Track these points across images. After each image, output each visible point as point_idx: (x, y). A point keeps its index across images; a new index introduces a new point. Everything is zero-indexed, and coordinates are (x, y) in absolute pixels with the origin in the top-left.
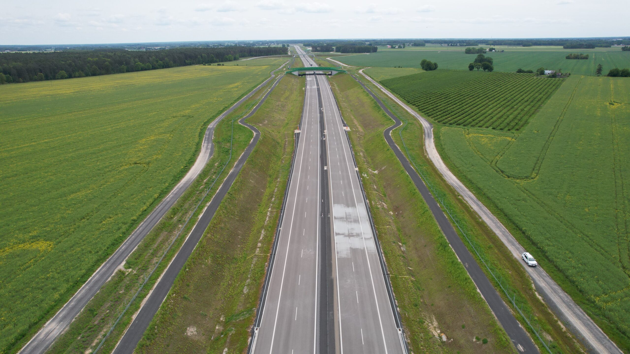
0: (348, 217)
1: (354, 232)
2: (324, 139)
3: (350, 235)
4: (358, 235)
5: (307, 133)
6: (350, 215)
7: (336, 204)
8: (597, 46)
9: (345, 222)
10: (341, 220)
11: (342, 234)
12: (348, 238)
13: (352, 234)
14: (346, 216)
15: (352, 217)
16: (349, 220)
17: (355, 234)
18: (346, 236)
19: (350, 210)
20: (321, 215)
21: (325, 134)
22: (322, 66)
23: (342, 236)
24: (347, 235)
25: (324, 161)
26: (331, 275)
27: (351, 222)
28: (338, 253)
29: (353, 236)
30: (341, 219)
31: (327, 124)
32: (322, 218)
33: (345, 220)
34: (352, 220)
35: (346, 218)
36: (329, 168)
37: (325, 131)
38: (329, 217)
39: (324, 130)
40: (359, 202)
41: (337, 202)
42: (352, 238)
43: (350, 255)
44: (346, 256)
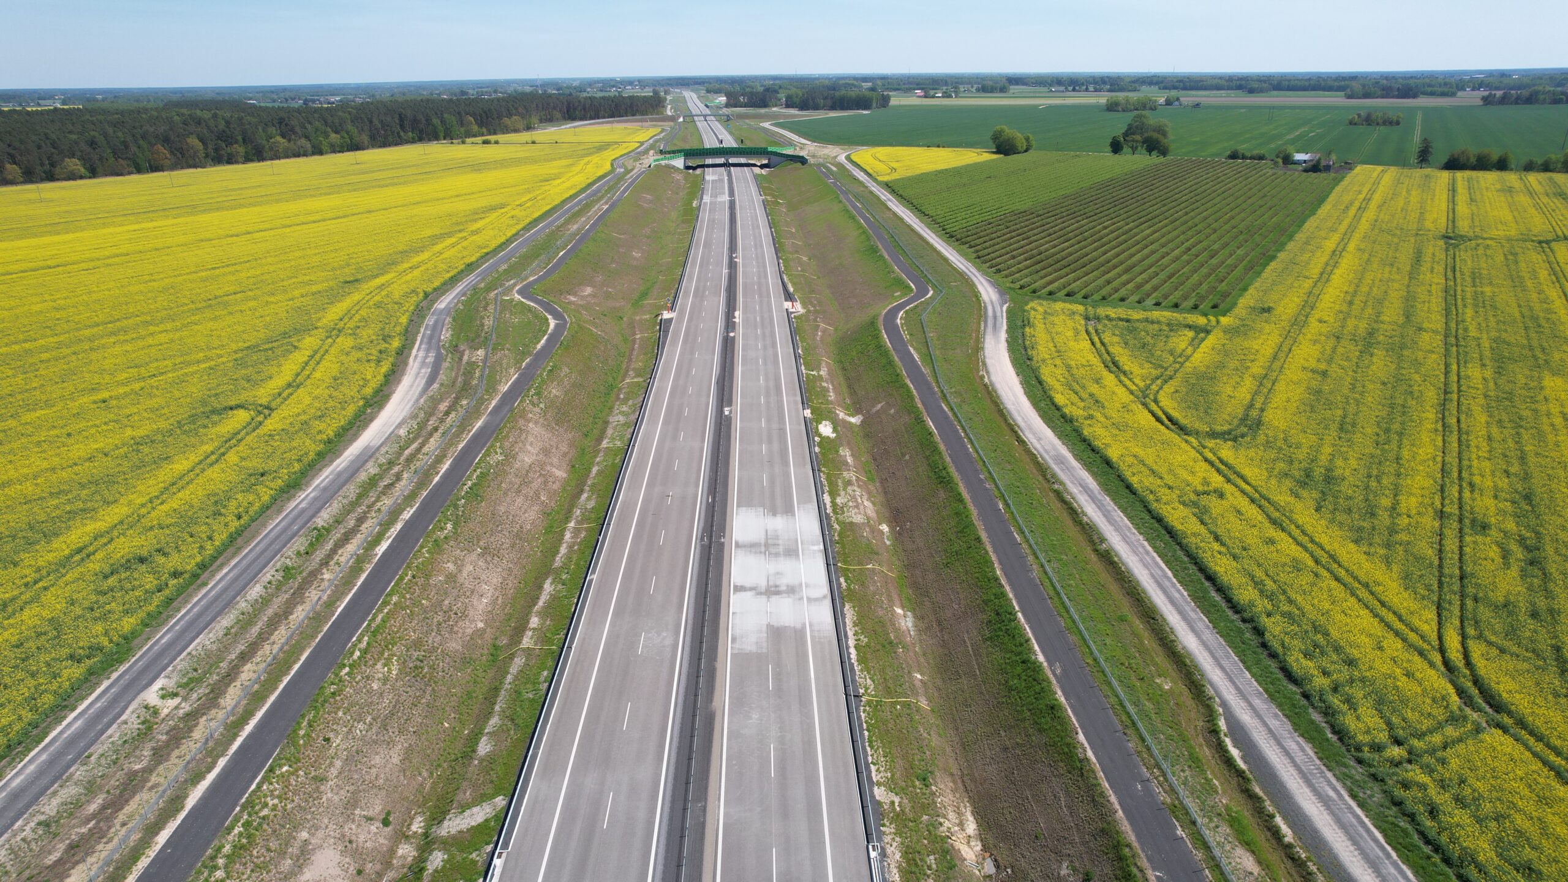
0: (770, 541)
1: (783, 582)
2: (732, 334)
3: (772, 591)
4: (792, 590)
5: (690, 319)
6: (777, 537)
7: (744, 509)
8: (1425, 93)
9: (763, 556)
10: (753, 550)
11: (751, 589)
12: (764, 598)
13: (776, 586)
14: (767, 539)
15: (780, 542)
16: (773, 550)
17: (783, 588)
18: (761, 594)
19: (778, 523)
20: (702, 539)
21: (737, 320)
22: (748, 144)
23: (749, 594)
24: (763, 590)
25: (724, 394)
26: (711, 701)
27: (777, 555)
28: (734, 640)
29: (778, 593)
30: (752, 547)
31: (745, 296)
32: (702, 546)
33: (763, 549)
34: (781, 549)
35: (767, 545)
36: (736, 411)
37: (737, 314)
38: (723, 544)
39: (735, 310)
40: (803, 501)
41: (746, 502)
42: (774, 598)
43: (765, 645)
44: (754, 649)
